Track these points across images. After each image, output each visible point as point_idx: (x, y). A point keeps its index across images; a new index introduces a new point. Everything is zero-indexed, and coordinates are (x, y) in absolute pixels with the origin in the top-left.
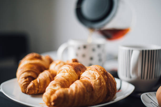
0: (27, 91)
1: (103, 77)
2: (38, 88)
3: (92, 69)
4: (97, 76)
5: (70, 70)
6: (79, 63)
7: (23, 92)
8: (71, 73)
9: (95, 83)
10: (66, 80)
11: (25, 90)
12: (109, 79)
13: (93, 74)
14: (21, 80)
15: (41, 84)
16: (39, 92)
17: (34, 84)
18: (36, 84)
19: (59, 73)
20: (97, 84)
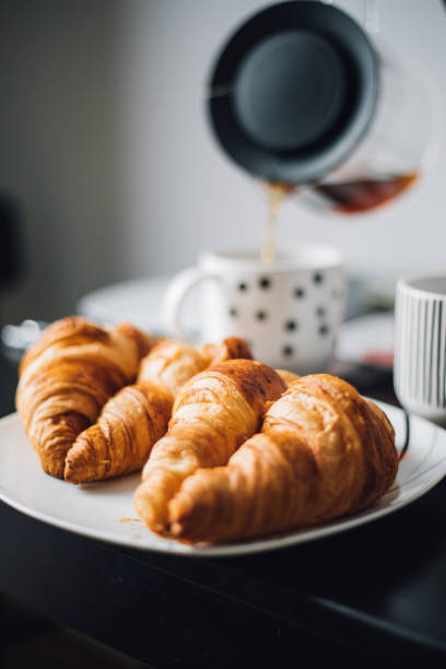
0: (67, 470)
1: (352, 420)
2: (108, 458)
3: (306, 390)
4: (330, 418)
5: (225, 393)
6: (257, 363)
7: (48, 473)
8: (233, 405)
9: (323, 444)
10: (214, 434)
11: (55, 465)
12: (373, 426)
13: (315, 409)
14: (40, 425)
15: (117, 443)
16: (111, 473)
17: (91, 444)
18: (98, 446)
19: (182, 403)
20: (331, 447)
